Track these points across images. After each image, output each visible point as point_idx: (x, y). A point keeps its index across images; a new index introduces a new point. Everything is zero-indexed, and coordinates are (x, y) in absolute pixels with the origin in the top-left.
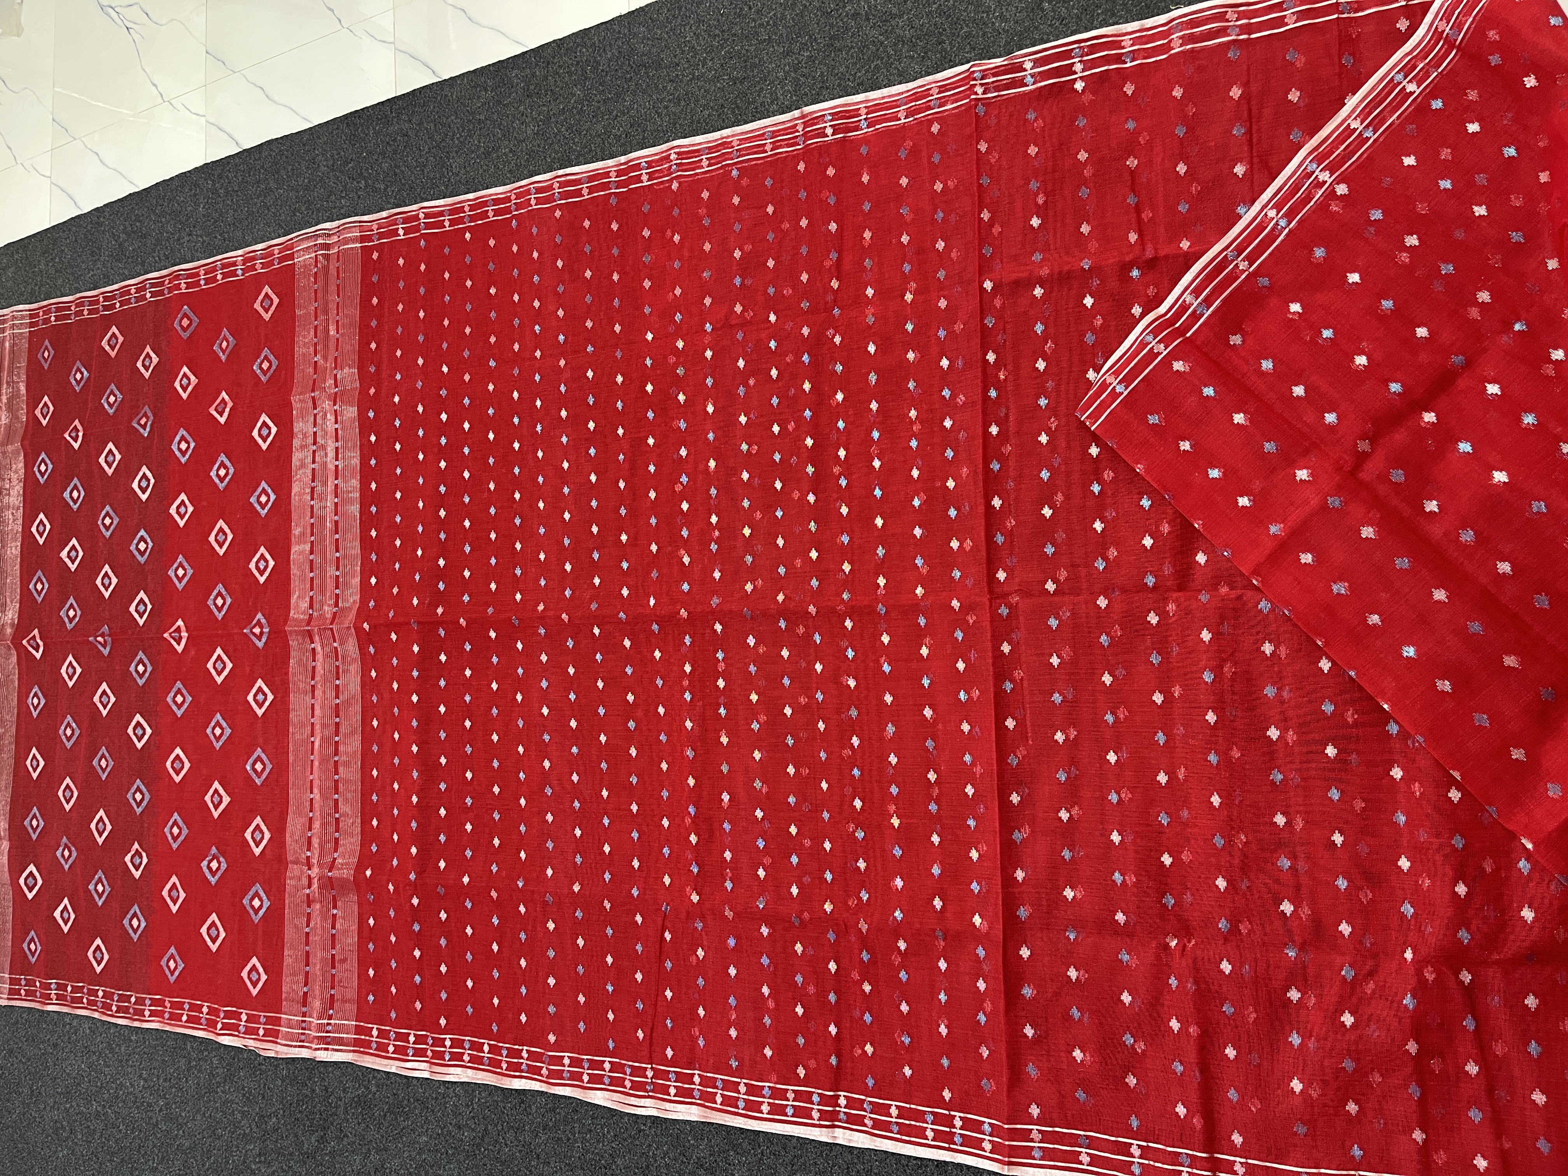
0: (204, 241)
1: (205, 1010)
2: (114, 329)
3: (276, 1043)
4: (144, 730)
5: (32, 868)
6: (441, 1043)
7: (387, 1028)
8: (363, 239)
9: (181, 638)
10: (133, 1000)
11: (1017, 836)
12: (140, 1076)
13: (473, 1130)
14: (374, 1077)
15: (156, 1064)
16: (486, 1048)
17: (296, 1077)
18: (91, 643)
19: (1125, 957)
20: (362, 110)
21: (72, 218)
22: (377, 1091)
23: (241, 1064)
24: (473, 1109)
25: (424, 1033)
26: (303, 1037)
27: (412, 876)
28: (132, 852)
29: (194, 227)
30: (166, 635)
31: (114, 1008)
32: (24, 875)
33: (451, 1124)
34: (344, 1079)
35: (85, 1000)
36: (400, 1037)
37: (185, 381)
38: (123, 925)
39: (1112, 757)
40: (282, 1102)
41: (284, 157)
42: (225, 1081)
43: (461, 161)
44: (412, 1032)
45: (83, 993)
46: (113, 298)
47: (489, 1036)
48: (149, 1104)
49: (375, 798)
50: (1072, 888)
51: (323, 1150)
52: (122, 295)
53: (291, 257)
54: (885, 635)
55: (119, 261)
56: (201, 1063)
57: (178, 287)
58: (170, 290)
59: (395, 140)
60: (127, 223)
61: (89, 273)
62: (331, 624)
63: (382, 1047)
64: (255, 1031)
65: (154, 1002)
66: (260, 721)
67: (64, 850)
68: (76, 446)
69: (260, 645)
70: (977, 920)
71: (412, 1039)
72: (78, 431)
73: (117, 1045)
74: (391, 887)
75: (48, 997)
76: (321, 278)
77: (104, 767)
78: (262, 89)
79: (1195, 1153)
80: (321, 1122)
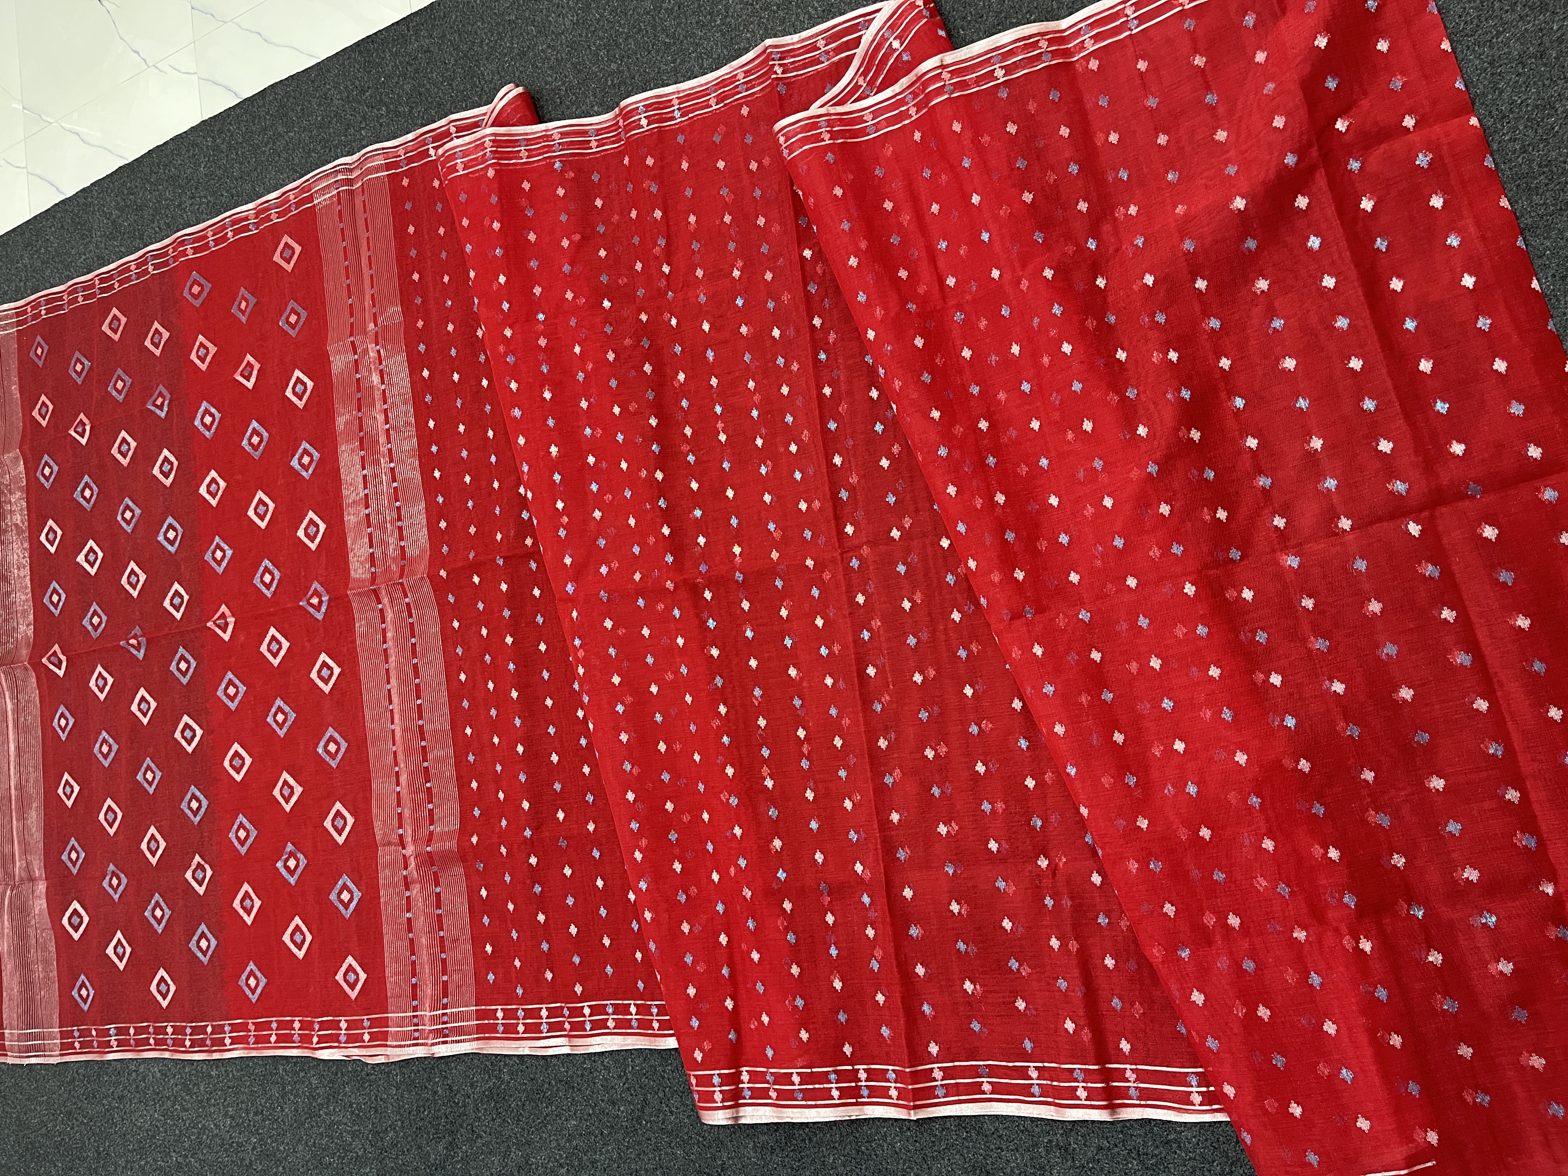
0: (209, 202)
1: (297, 1025)
2: (115, 311)
3: (386, 1046)
4: (194, 731)
5: (75, 905)
6: (579, 1012)
7: (514, 1007)
8: (388, 167)
9: (227, 624)
10: (209, 1029)
11: (889, 780)
12: (226, 1115)
13: (630, 1103)
14: (506, 1065)
15: (243, 1097)
16: (633, 1009)
17: (413, 1081)
18: (123, 648)
19: (1001, 884)
20: (375, 34)
21: (56, 205)
22: (511, 1079)
23: (346, 1079)
24: (627, 1079)
25: (558, 1005)
26: (417, 1034)
27: (528, 833)
28: (193, 867)
29: (196, 189)
30: (210, 624)
31: (188, 1043)
32: (68, 914)
33: (602, 1101)
34: (470, 1073)
35: (152, 1041)
36: (529, 1014)
37: (202, 352)
38: (190, 949)
39: (968, 691)
40: (398, 1112)
41: (291, 100)
42: (329, 1101)
43: (492, 67)
44: (544, 1006)
45: (149, 1033)
46: (111, 278)
47: (635, 995)
48: (240, 1145)
49: (471, 758)
50: (945, 824)
51: (453, 1157)
52: (120, 273)
53: (310, 199)
54: (745, 602)
55: (114, 239)
56: (298, 1086)
57: (184, 253)
58: (175, 259)
59: (416, 58)
60: (119, 198)
61: (80, 257)
62: (401, 577)
63: (510, 1029)
64: (359, 1038)
65: (234, 1028)
66: (328, 698)
67: (111, 879)
68: (84, 441)
69: (320, 616)
70: (859, 868)
71: (544, 1013)
72: (84, 425)
73: (195, 1084)
74: (503, 850)
75: (108, 1044)
76: (346, 216)
77: (150, 780)
78: (259, 33)
79: (1087, 1067)
80: (448, 1127)
